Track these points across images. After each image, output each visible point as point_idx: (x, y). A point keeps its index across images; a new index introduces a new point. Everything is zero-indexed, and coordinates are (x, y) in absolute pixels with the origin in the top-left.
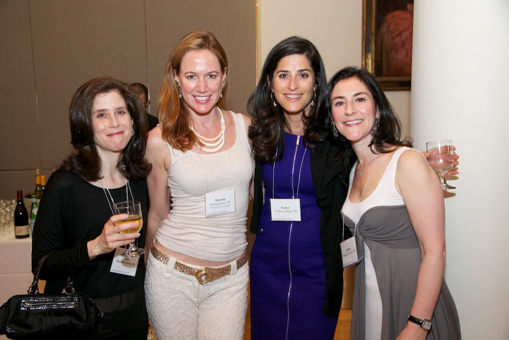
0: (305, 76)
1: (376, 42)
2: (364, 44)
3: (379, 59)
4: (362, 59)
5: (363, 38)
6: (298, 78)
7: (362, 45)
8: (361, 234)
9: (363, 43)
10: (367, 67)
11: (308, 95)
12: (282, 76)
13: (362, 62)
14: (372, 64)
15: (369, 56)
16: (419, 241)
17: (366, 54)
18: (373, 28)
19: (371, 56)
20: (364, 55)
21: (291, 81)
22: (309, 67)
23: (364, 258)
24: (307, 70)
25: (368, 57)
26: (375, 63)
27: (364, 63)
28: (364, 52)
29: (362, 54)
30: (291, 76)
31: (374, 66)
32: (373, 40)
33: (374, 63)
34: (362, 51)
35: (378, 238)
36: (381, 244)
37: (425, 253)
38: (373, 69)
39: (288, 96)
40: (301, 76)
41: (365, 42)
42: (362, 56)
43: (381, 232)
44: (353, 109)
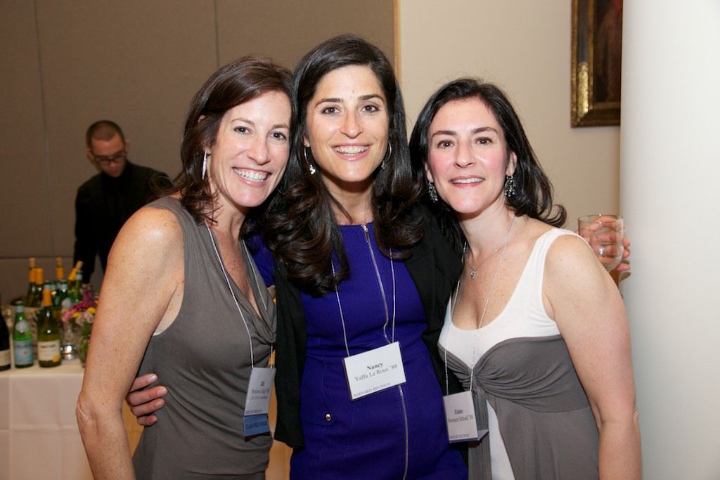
0: (373, 109)
1: (595, 43)
2: (575, 48)
3: (601, 73)
4: (572, 72)
5: (573, 37)
6: (360, 113)
7: (572, 50)
8: (481, 385)
9: (572, 45)
10: (580, 85)
11: (381, 147)
12: (327, 111)
13: (572, 77)
14: (589, 80)
15: (584, 68)
16: (590, 399)
17: (578, 62)
18: (591, 20)
19: (588, 67)
20: (575, 66)
21: (347, 118)
22: (379, 91)
23: (487, 433)
24: (377, 96)
25: (581, 69)
26: (594, 80)
27: (574, 79)
28: (575, 61)
29: (572, 63)
30: (346, 108)
31: (592, 83)
32: (591, 40)
33: (592, 79)
34: (572, 59)
35: (514, 395)
36: (518, 406)
37: (603, 422)
38: (590, 88)
39: (342, 149)
40: (364, 110)
41: (576, 43)
42: (572, 68)
43: (518, 384)
44: (471, 156)
